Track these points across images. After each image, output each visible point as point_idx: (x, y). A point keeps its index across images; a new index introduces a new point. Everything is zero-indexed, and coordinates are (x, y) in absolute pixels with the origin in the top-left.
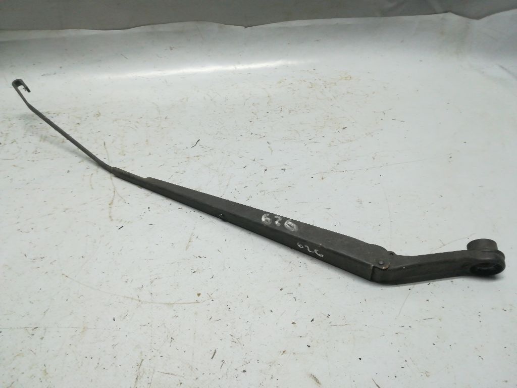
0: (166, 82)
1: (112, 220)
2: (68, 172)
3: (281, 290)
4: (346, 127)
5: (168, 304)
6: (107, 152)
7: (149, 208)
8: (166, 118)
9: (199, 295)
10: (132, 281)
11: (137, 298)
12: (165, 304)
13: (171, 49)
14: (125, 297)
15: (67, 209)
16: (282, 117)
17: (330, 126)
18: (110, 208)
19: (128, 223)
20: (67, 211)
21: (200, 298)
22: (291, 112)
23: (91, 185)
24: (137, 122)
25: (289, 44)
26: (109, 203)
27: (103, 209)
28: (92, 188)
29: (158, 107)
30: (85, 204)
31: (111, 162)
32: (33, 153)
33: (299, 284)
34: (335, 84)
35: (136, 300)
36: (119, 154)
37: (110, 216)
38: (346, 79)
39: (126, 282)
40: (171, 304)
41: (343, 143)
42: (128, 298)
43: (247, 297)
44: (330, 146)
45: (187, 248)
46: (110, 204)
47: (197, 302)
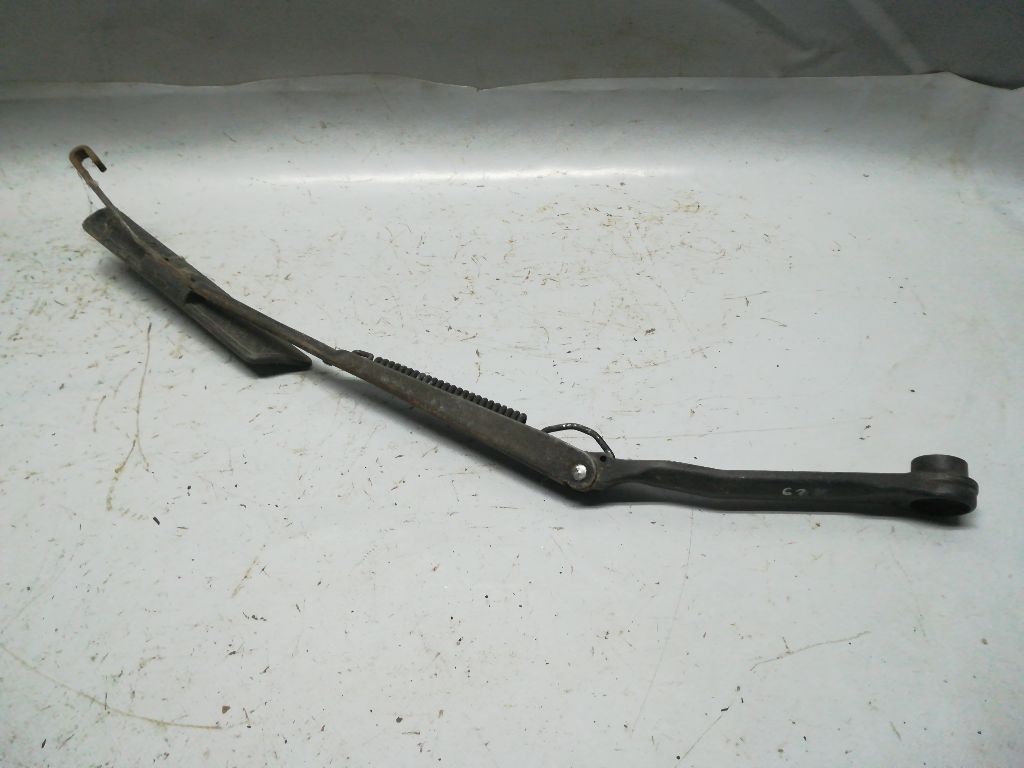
0: (310, 194)
1: (109, 509)
2: (62, 387)
3: (399, 720)
4: (653, 330)
5: (158, 723)
6: (149, 347)
7: (189, 488)
8: (286, 278)
9: (225, 709)
10: (104, 658)
11: (102, 700)
12: (151, 721)
13: (324, 127)
14: (81, 693)
15: (32, 474)
16: (526, 293)
17: (620, 324)
18: (116, 479)
19: (139, 519)
20: (32, 478)
21: (224, 719)
22: (549, 281)
23: (95, 423)
24: (228, 283)
25: (572, 125)
26: (118, 467)
27: (100, 482)
28: (95, 430)
29: (279, 251)
30: (70, 465)
31: (150, 371)
32: (10, 338)
33: (441, 712)
34: (661, 220)
35: (100, 704)
36: (171, 354)
37: (109, 500)
38: (686, 211)
39: (93, 658)
40: (164, 724)
41: (636, 367)
42: (86, 696)
43: (323, 730)
44: (607, 371)
45: (235, 593)
46: (117, 471)
47: (217, 727)
